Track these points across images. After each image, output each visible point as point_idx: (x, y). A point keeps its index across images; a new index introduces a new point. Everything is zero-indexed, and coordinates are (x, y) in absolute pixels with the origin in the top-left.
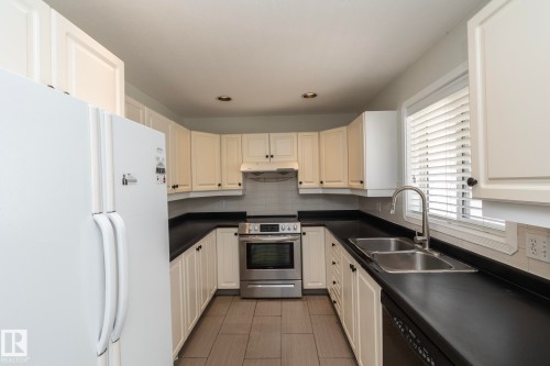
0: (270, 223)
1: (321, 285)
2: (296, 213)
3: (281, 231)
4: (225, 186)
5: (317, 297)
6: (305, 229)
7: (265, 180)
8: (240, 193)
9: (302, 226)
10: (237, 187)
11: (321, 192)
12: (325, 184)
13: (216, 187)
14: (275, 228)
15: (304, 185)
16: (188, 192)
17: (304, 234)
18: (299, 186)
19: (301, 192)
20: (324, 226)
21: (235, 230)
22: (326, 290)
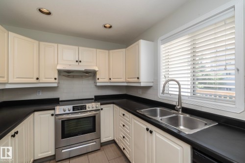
0: (79, 105)
1: (111, 138)
2: (94, 97)
3: (88, 109)
4: (42, 80)
5: (109, 146)
6: (103, 106)
7: (74, 77)
8: (56, 85)
9: (101, 104)
10: (53, 80)
11: (109, 84)
12: (112, 80)
13: (34, 80)
14: (84, 107)
15: (100, 80)
16: (5, 84)
17: (102, 109)
18: (97, 81)
19: (98, 84)
20: (113, 103)
21: (52, 112)
22: (114, 140)
